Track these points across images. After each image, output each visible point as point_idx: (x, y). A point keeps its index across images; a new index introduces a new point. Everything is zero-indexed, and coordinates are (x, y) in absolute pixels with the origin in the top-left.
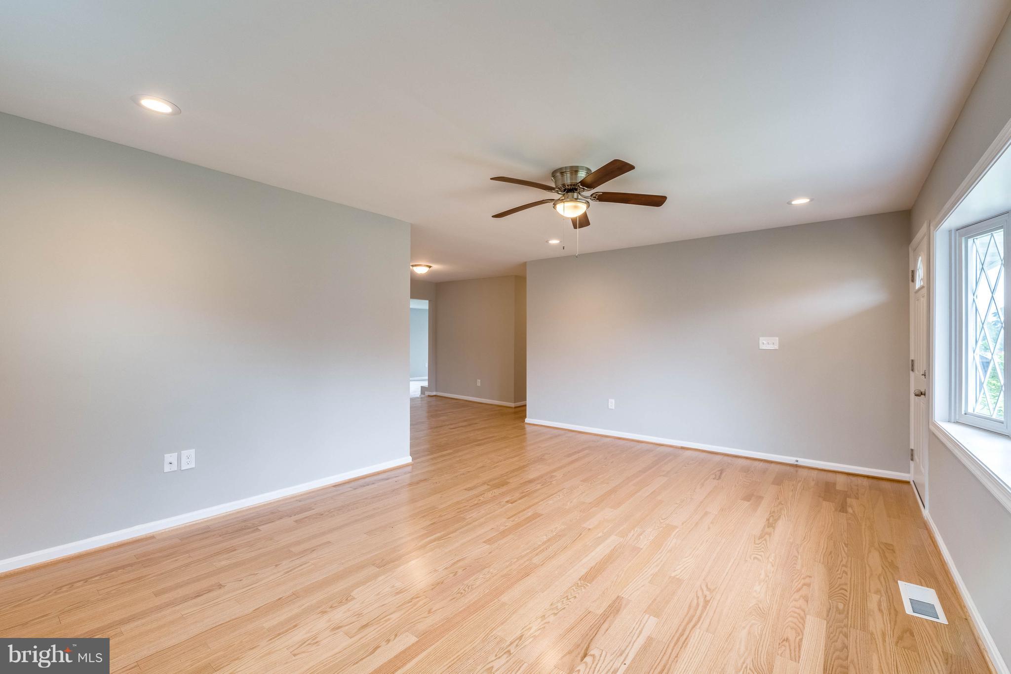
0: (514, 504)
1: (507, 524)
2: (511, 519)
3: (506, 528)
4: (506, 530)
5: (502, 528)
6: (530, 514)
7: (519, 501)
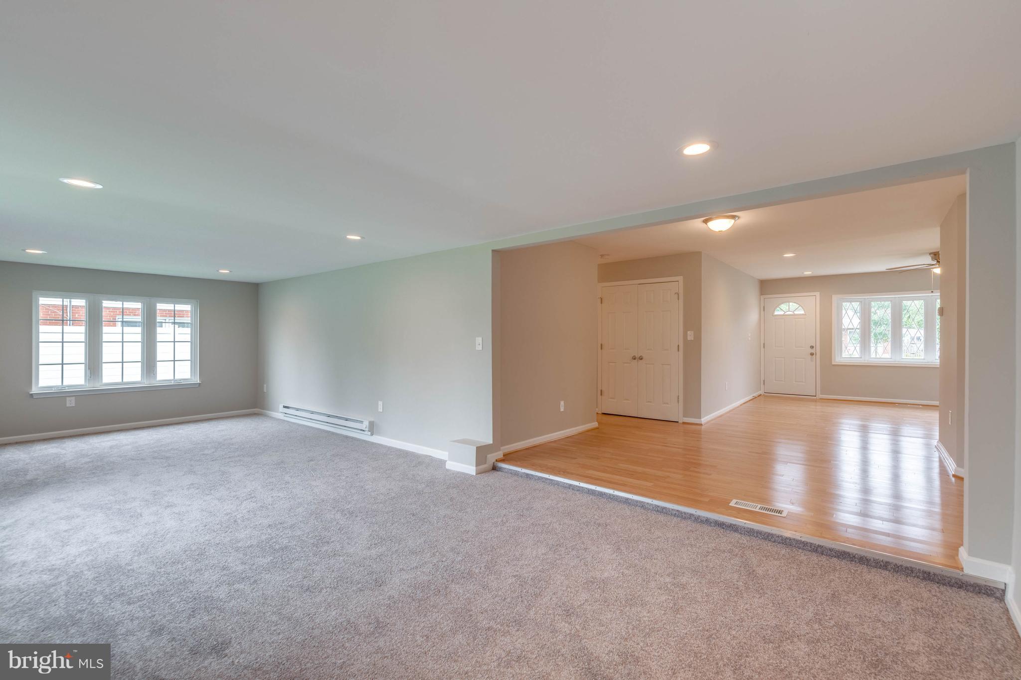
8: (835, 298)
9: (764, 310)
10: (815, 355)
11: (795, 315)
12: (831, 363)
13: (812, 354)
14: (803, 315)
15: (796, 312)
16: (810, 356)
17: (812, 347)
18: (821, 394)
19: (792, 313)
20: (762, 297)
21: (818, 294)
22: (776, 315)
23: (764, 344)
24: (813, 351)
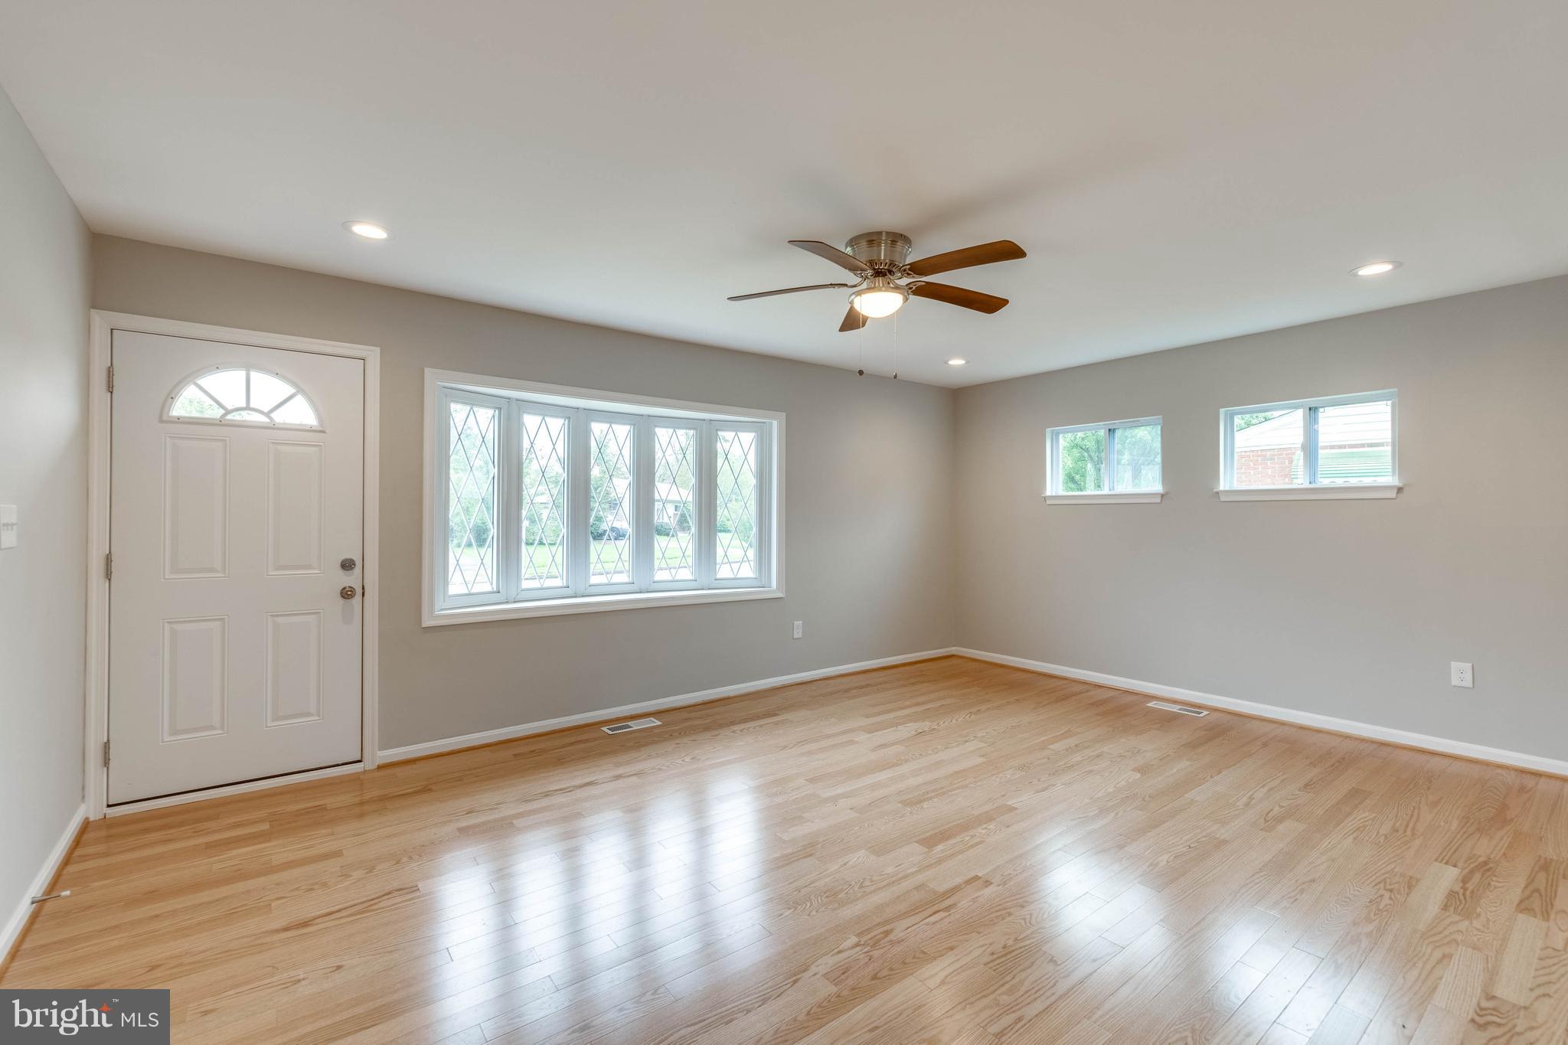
0: (972, 874)
1: (984, 831)
2: (978, 840)
3: (985, 826)
4: (985, 823)
5: (991, 827)
6: (940, 847)
7: (959, 880)
8: (435, 380)
9: (110, 389)
10: (358, 597)
11: (273, 427)
12: (420, 623)
13: (347, 594)
14: (311, 430)
15: (279, 417)
16: (342, 601)
17: (347, 565)
18: (382, 748)
19: (264, 419)
20: (101, 320)
21: (373, 354)
22: (179, 420)
23: (108, 559)
24: (352, 580)
